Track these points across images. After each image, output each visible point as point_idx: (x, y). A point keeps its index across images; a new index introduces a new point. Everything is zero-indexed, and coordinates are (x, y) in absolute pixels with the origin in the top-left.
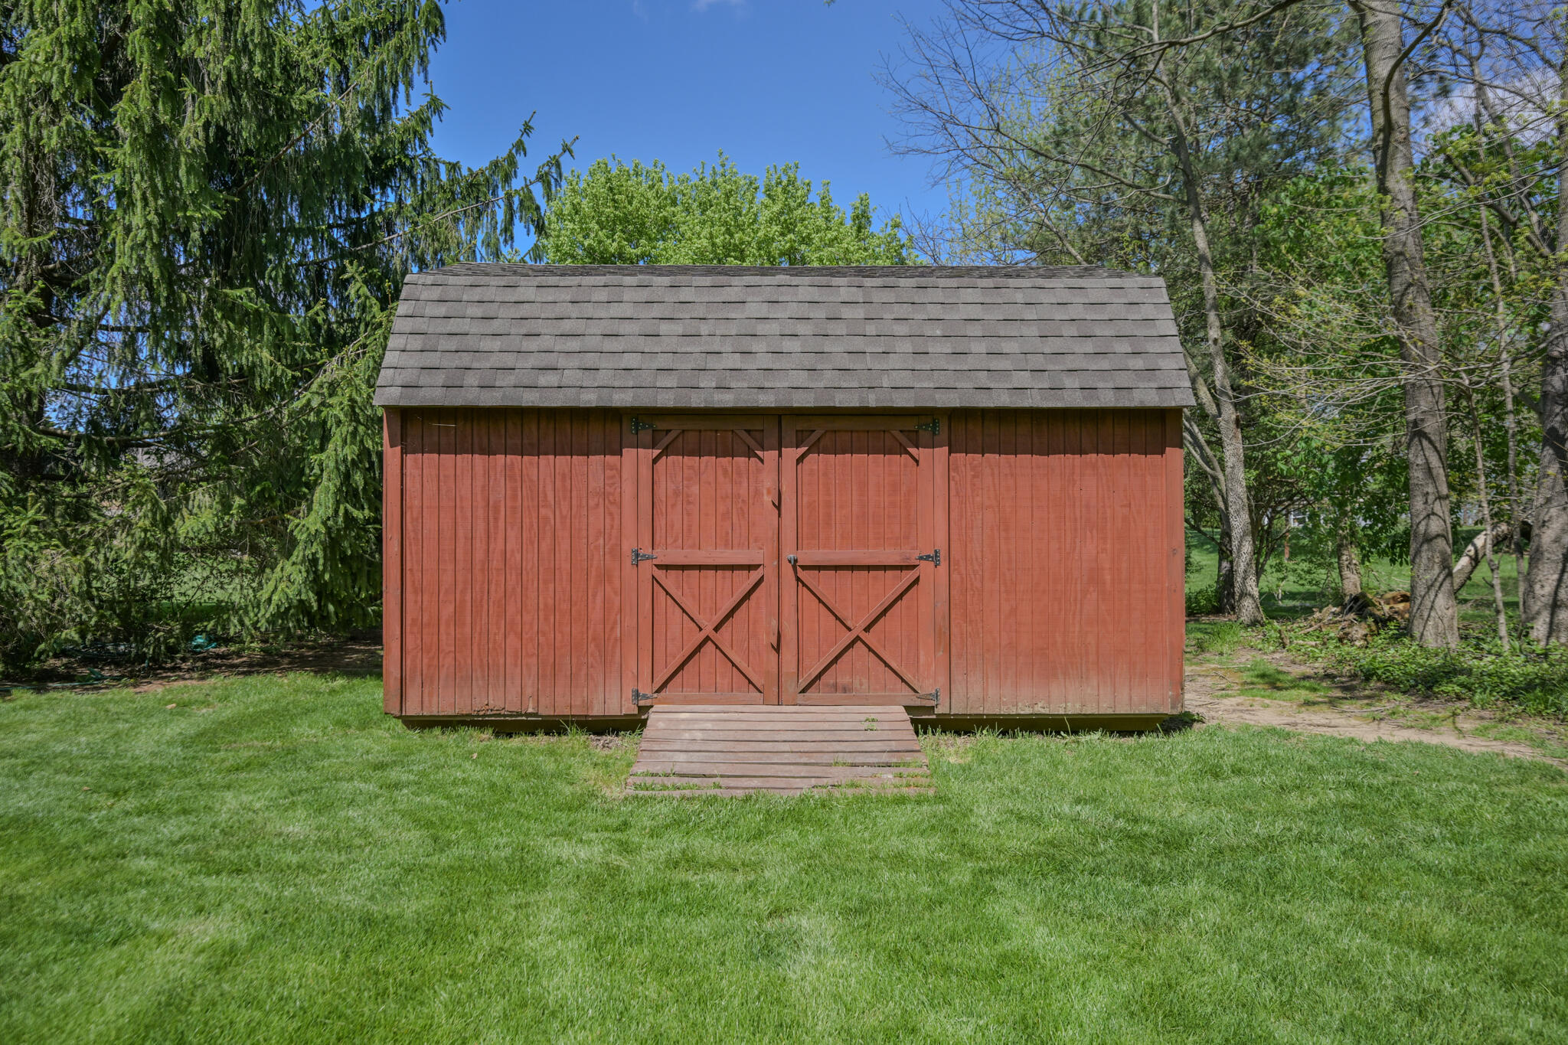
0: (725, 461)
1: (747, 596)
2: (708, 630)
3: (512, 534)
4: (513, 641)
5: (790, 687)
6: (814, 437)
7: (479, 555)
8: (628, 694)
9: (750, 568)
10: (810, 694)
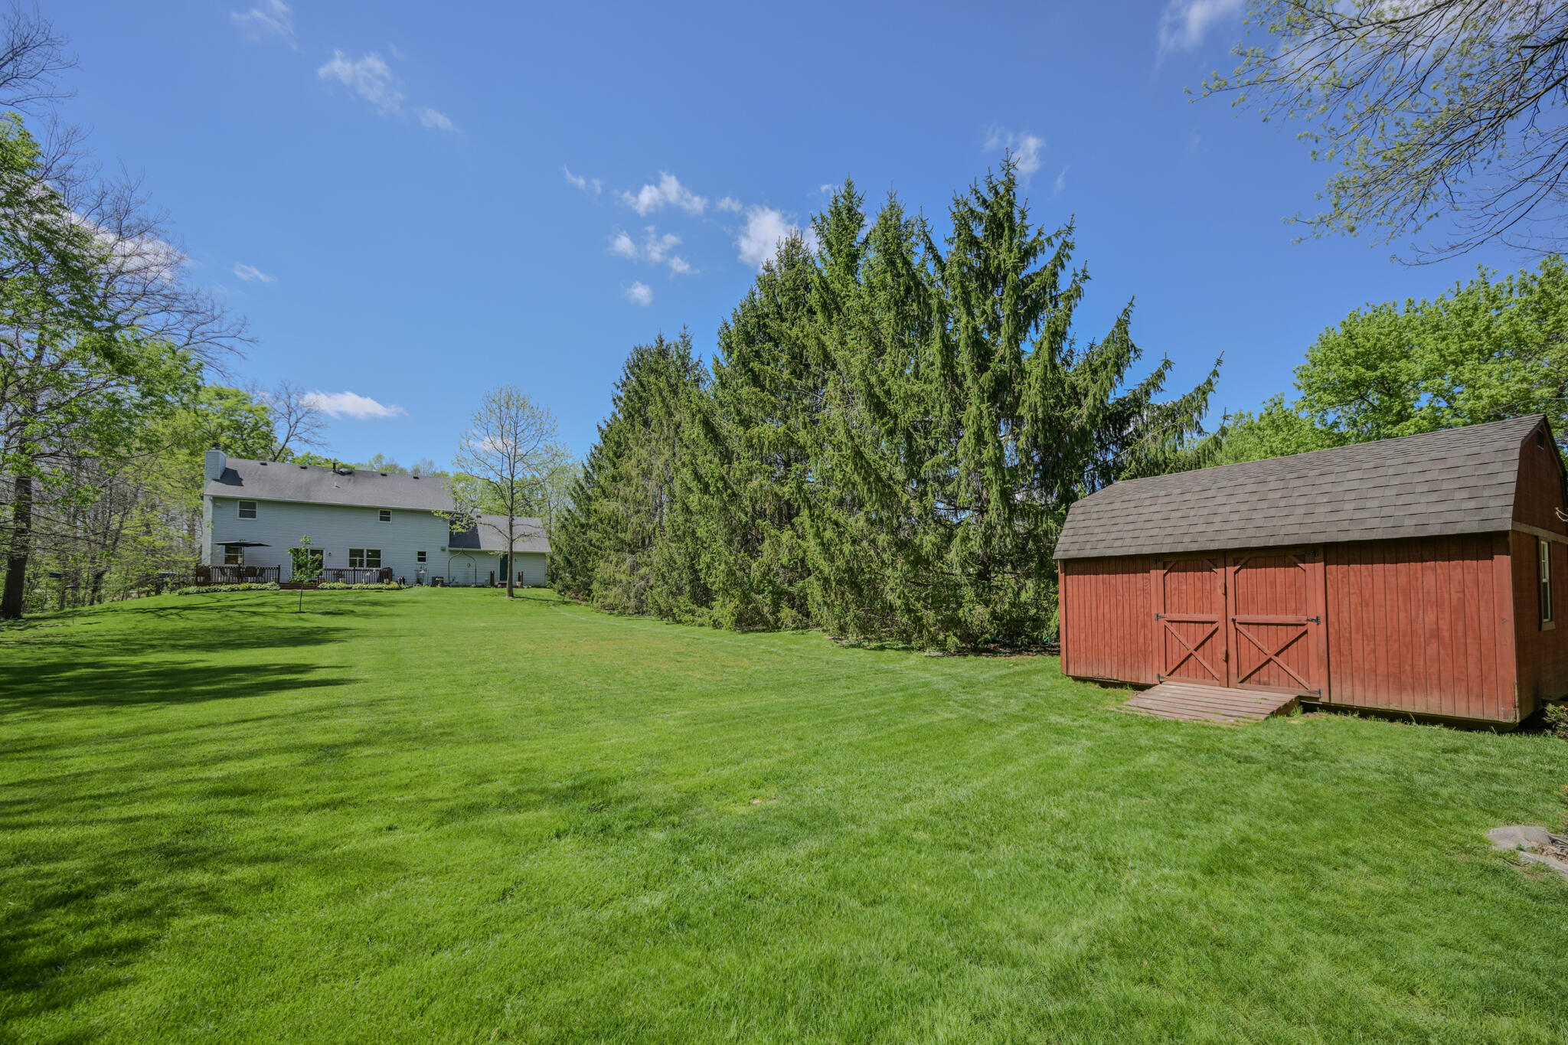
0: (1198, 574)
1: (1211, 636)
2: (1191, 650)
3: (1107, 606)
4: (1108, 650)
5: (1234, 679)
6: (1243, 561)
7: (1094, 614)
8: (1155, 675)
9: (1212, 623)
10: (1244, 684)
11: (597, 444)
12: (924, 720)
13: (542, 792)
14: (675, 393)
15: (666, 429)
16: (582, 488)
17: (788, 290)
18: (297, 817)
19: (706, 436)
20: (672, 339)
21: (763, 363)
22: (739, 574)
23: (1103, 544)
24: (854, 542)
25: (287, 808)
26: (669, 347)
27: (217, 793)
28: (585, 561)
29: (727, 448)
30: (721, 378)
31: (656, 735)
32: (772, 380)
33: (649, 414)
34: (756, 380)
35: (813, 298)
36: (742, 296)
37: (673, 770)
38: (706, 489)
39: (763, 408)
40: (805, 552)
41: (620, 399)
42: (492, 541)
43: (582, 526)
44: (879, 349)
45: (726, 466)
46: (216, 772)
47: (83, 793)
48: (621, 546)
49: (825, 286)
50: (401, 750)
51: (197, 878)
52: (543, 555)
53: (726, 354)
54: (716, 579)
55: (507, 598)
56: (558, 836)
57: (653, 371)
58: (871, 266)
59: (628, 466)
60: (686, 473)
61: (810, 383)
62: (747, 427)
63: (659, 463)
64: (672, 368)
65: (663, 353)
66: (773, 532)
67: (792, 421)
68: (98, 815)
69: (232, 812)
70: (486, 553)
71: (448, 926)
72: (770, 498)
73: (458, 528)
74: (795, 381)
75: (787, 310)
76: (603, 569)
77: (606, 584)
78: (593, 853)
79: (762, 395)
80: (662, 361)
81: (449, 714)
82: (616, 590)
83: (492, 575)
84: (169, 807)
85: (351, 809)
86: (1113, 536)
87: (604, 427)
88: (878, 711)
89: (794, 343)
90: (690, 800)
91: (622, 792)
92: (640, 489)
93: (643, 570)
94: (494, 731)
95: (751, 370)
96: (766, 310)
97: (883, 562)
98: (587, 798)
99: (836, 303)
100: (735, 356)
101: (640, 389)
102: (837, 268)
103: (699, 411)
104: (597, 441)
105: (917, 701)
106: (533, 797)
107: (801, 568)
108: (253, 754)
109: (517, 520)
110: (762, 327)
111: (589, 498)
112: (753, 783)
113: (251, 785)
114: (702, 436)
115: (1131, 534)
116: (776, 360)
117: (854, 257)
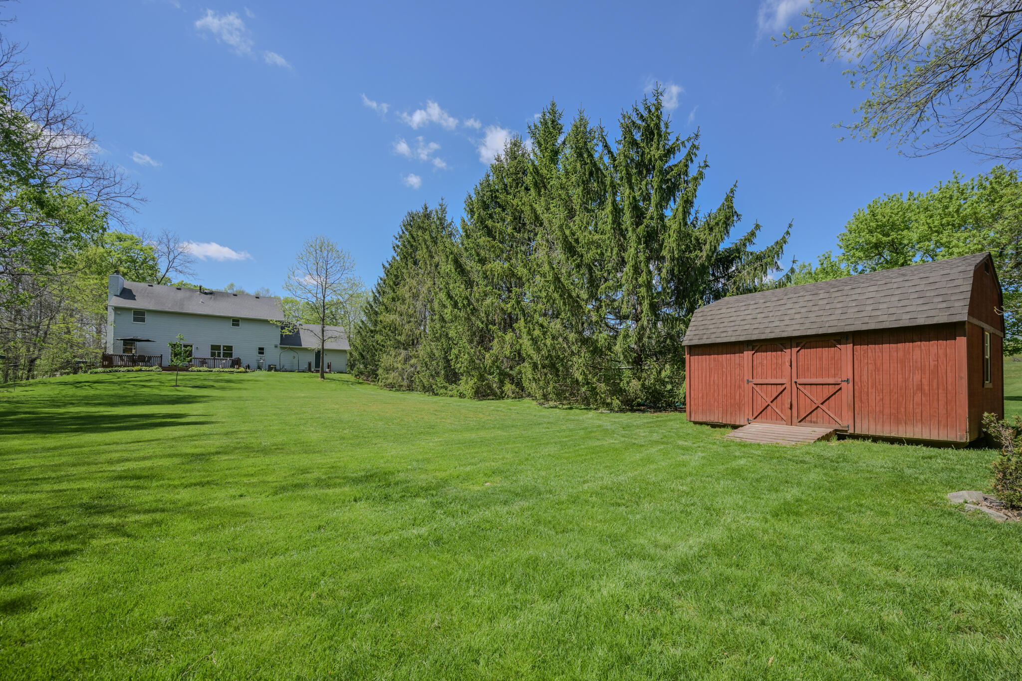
0: (774, 353)
1: (781, 392)
2: (769, 402)
3: (716, 375)
4: (716, 404)
5: (795, 420)
6: (802, 344)
7: (708, 381)
8: (746, 419)
9: (782, 384)
10: (802, 423)
11: (382, 277)
12: (598, 443)
13: (344, 478)
14: (436, 243)
15: (429, 266)
16: (371, 307)
17: (512, 174)
18: (177, 491)
19: (456, 270)
20: (433, 207)
21: (494, 222)
22: (477, 361)
23: (714, 336)
24: (554, 338)
25: (170, 486)
26: (431, 212)
27: (120, 478)
28: (373, 355)
29: (470, 278)
30: (466, 231)
31: (421, 450)
32: (501, 233)
33: (418, 257)
34: (490, 233)
35: (528, 180)
36: (482, 177)
37: (433, 468)
38: (455, 305)
39: (494, 252)
40: (521, 345)
41: (398, 246)
42: (310, 341)
43: (372, 331)
44: (571, 214)
45: (469, 290)
46: (119, 468)
47: (25, 478)
48: (398, 345)
49: (536, 171)
50: (248, 457)
51: (107, 519)
52: (345, 351)
53: (469, 216)
54: (461, 366)
55: (320, 379)
56: (355, 500)
57: (420, 227)
58: (567, 158)
59: (403, 291)
60: (442, 296)
61: (526, 236)
62: (484, 264)
63: (424, 290)
64: (433, 226)
65: (427, 216)
66: (500, 334)
67: (514, 261)
68: (38, 488)
69: (132, 487)
70: (306, 349)
71: (282, 543)
72: (498, 311)
73: (286, 332)
74: (515, 234)
75: (511, 187)
76: (385, 360)
77: (387, 370)
78: (378, 509)
79: (494, 243)
80: (426, 221)
81: (280, 439)
82: (393, 375)
83: (310, 364)
84: (86, 485)
85: (215, 486)
86: (721, 330)
87: (387, 265)
88: (567, 439)
89: (516, 209)
90: (443, 483)
91: (398, 479)
92: (412, 307)
93: (413, 361)
94: (311, 448)
95: (486, 226)
96: (497, 187)
97: (572, 352)
98: (374, 482)
99: (544, 183)
100: (475, 217)
101: (411, 240)
102: (544, 160)
103: (452, 253)
104: (383, 275)
105: (593, 434)
106: (338, 481)
107: (519, 357)
108: (144, 458)
109: (327, 327)
110: (494, 198)
111: (376, 313)
112: (485, 474)
113: (145, 474)
114: (453, 270)
115: (732, 329)
116: (504, 221)
117: (556, 153)
